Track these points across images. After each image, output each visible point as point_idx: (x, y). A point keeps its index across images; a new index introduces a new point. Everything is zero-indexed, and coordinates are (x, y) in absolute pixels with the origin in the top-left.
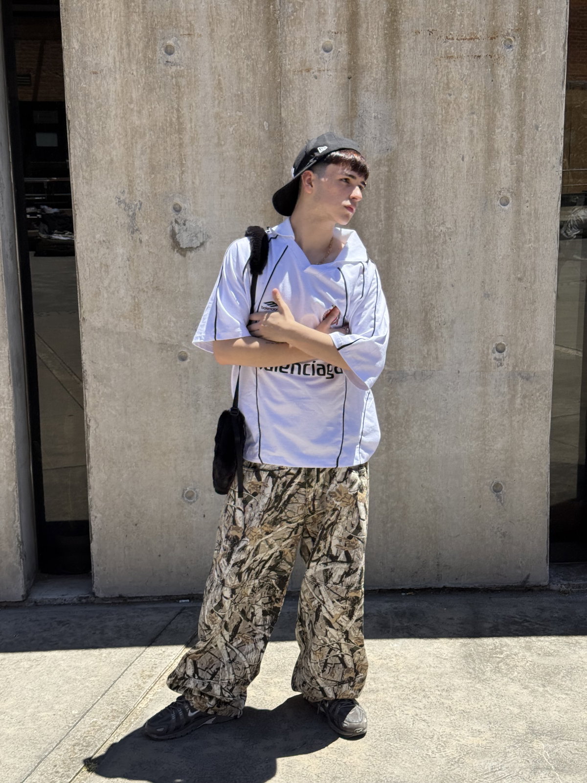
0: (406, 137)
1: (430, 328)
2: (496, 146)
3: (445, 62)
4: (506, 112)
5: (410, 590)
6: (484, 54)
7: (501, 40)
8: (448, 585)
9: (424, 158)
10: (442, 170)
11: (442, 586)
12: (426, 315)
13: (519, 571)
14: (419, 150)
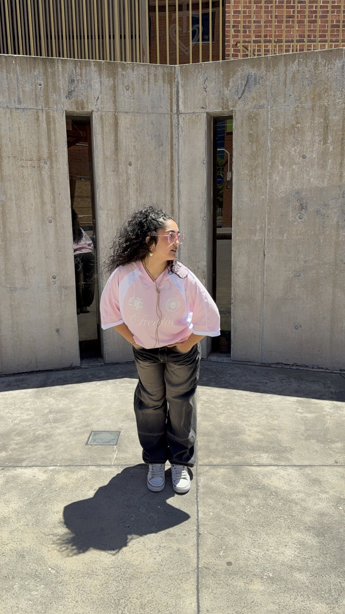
0: (8, 197)
1: (25, 270)
2: (45, 201)
3: (21, 168)
4: (48, 188)
5: (26, 372)
6: (36, 166)
7: (43, 161)
8: (41, 369)
9: (16, 204)
10: (24, 209)
11: (38, 370)
12: (23, 265)
13: (69, 362)
14: (14, 201)
